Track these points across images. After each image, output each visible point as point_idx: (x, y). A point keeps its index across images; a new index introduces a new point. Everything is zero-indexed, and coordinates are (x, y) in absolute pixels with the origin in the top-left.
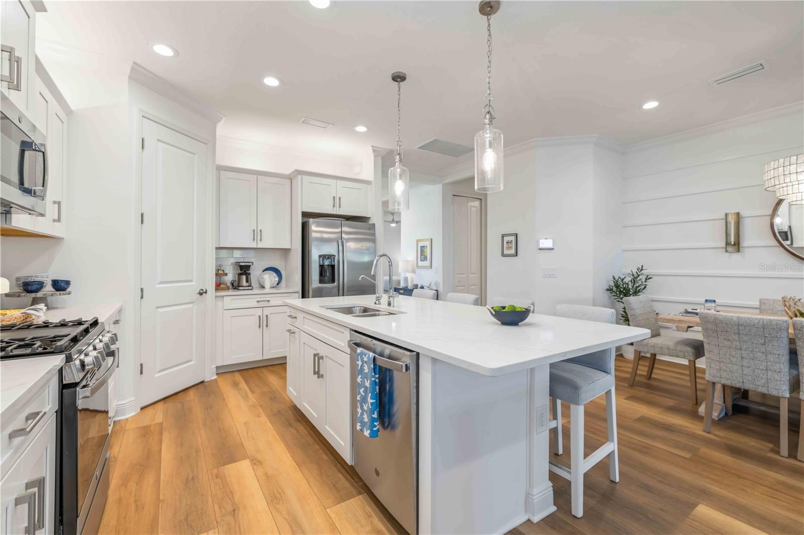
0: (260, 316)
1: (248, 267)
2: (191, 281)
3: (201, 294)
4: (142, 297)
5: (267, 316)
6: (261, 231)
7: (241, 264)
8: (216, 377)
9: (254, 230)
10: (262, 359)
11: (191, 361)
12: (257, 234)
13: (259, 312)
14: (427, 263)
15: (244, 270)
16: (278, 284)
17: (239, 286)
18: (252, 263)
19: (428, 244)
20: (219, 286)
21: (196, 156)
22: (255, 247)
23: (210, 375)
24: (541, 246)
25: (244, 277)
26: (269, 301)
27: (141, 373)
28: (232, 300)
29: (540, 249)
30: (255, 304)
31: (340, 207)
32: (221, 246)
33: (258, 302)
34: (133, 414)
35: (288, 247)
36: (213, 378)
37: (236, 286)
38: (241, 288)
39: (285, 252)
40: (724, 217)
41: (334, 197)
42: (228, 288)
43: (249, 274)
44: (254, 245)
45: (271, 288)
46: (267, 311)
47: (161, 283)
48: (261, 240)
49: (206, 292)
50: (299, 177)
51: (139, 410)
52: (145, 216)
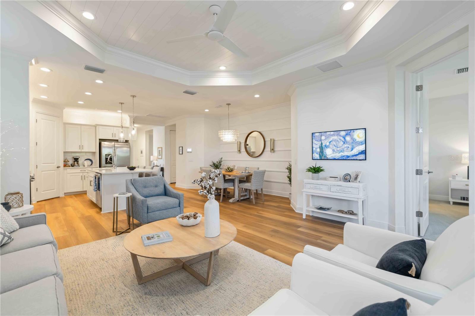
0: (82, 176)
1: (78, 159)
2: (54, 163)
3: (58, 168)
4: (37, 168)
5: (85, 176)
6: (83, 146)
7: (75, 158)
8: (64, 196)
9: (80, 146)
10: (82, 190)
11: (54, 189)
12: (81, 147)
13: (81, 174)
14: (160, 157)
15: (76, 160)
16: (91, 165)
17: (74, 165)
18: (79, 157)
19: (160, 149)
20: (65, 166)
21: (55, 122)
22: (81, 151)
23: (62, 195)
24: (188, 151)
25: (76, 162)
26: (85, 170)
27: (37, 191)
28: (70, 170)
29: (188, 152)
30: (79, 171)
31: (115, 137)
32: (66, 151)
33: (81, 171)
34: (35, 203)
35: (94, 151)
36: (63, 196)
37: (73, 166)
38: (75, 166)
39: (94, 153)
40: (237, 142)
41: (113, 134)
42: (70, 166)
43: (78, 161)
44: (80, 151)
45: (88, 166)
46: (84, 174)
47: (43, 164)
48: (83, 149)
49: (60, 167)
50: (98, 127)
51: (36, 202)
52: (37, 143)
